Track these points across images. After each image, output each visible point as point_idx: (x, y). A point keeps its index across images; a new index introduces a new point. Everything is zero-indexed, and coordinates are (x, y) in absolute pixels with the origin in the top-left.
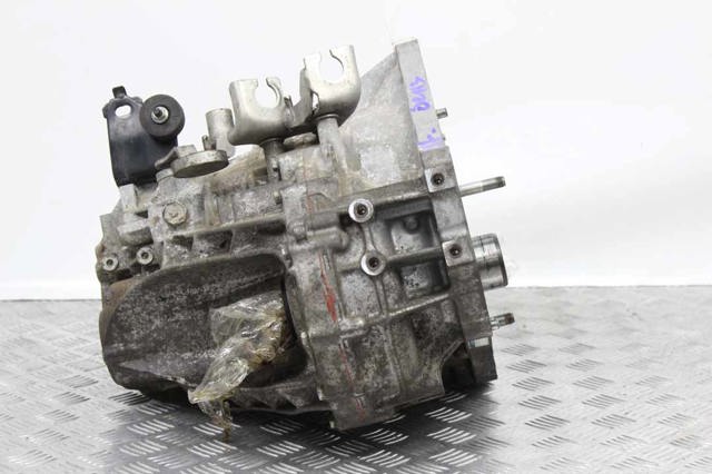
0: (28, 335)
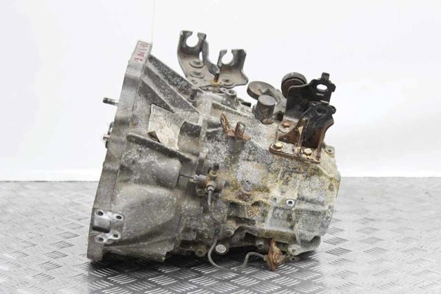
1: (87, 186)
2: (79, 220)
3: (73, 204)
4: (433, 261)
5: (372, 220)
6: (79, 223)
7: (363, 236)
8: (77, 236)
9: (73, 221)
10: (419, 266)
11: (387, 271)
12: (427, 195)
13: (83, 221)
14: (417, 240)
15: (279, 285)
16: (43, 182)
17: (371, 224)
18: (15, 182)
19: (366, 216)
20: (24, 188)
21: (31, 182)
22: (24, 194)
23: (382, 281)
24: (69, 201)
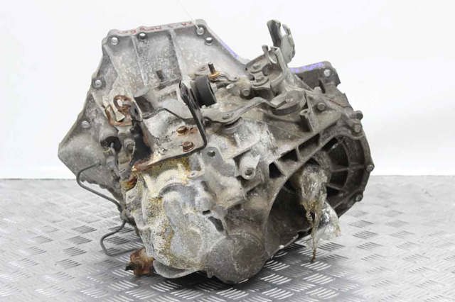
1: (65, 184)
2: (54, 222)
4: (438, 270)
5: (370, 223)
6: (52, 225)
7: (361, 241)
8: (50, 240)
9: (47, 223)
10: (423, 276)
11: (388, 282)
12: (427, 195)
13: (57, 224)
14: (419, 246)
15: (269, 299)
16: (18, 179)
17: (367, 228)
19: (363, 218)
21: (5, 179)
23: (383, 294)
24: (43, 201)
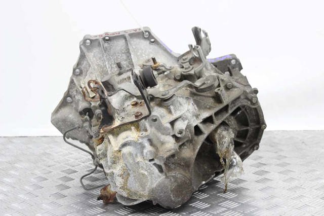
0: (48, 151)
2: (49, 166)
3: (45, 154)
4: (310, 196)
5: (265, 164)
6: (48, 169)
7: (258, 177)
9: (44, 167)
10: (301, 201)
11: (277, 206)
12: (303, 144)
13: (52, 168)
14: (298, 180)
17: (262, 168)
18: (4, 137)
19: (259, 161)
20: (10, 141)
21: (16, 137)
22: (10, 146)
24: (42, 151)
